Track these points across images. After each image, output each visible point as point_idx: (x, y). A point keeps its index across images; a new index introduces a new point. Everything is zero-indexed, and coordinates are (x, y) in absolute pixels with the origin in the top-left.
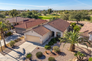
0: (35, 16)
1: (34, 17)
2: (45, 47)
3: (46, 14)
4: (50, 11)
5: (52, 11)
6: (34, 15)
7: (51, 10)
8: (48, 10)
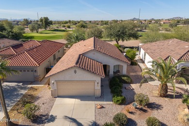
0: (16, 34)
1: (13, 35)
2: (115, 101)
3: (38, 28)
4: (45, 21)
5: (51, 23)
6: (10, 31)
7: (46, 19)
8: (41, 20)
